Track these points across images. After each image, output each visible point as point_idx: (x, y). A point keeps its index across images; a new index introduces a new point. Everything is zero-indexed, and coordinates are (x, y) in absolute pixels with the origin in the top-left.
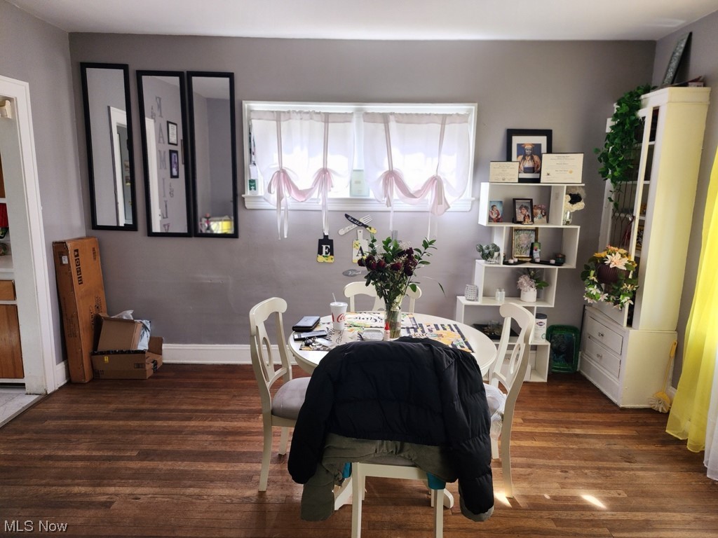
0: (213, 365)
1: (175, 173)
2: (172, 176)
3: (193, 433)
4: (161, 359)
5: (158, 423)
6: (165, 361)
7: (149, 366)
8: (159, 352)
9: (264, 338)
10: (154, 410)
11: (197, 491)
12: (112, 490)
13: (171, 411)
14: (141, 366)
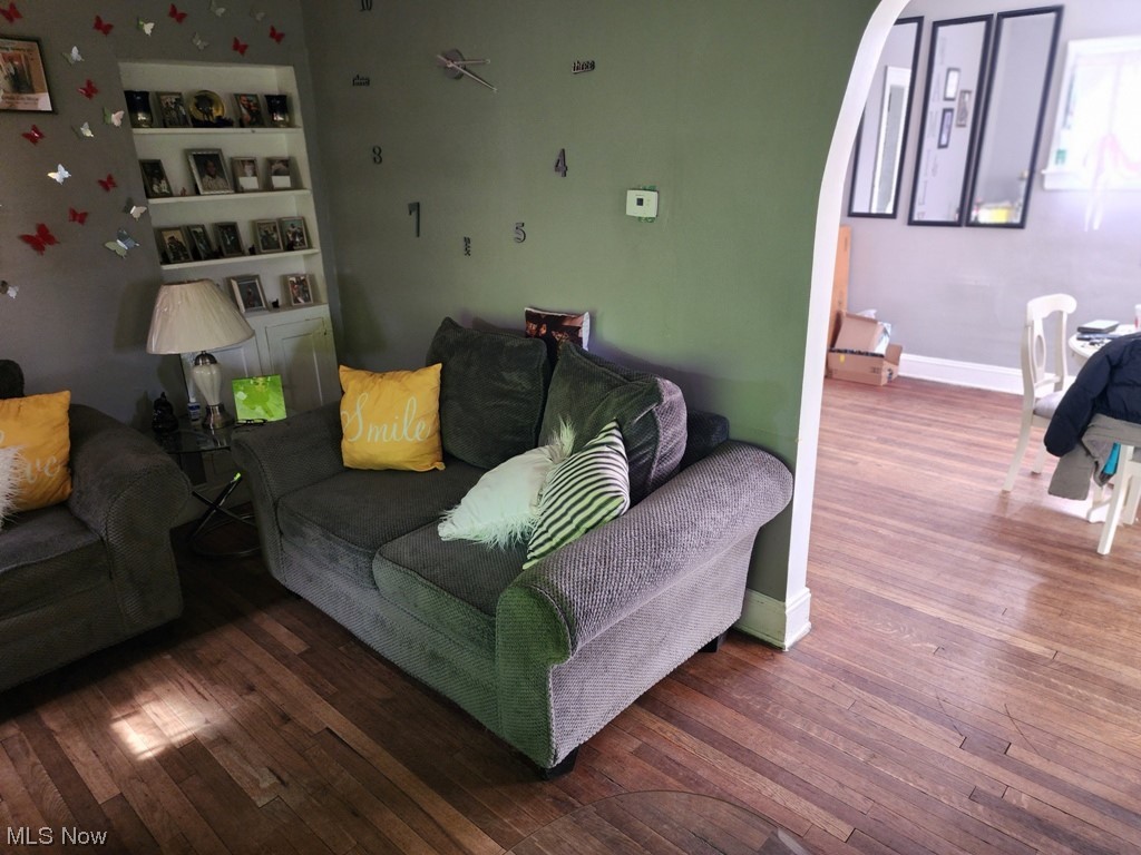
0: (959, 387)
1: (944, 142)
2: (940, 146)
3: (932, 436)
4: (897, 370)
5: (896, 422)
6: (901, 374)
7: (885, 374)
8: (896, 362)
9: (1039, 337)
10: (891, 412)
11: (936, 475)
12: (856, 455)
13: (909, 416)
14: (876, 371)
